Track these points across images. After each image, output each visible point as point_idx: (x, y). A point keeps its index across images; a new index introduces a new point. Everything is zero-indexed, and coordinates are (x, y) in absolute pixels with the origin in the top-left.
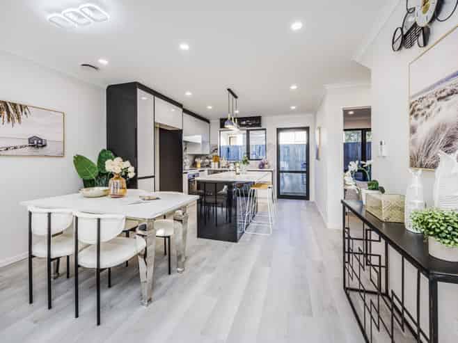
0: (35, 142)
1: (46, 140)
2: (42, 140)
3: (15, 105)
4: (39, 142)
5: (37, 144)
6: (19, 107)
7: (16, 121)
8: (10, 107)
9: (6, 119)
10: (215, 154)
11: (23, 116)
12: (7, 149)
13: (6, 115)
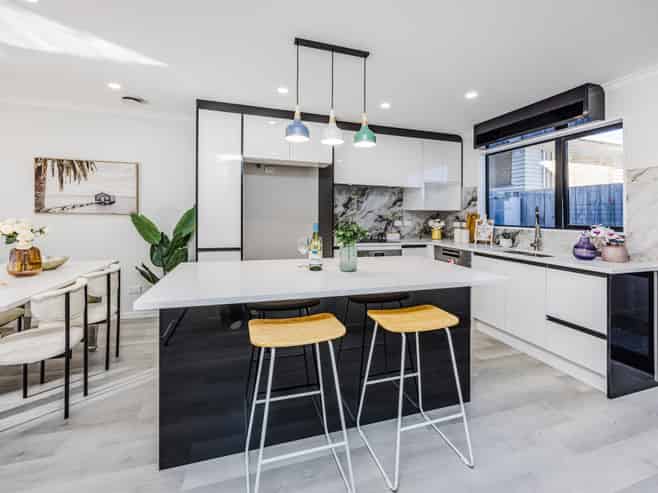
0: (103, 199)
1: (114, 197)
2: (109, 197)
3: (81, 162)
4: (107, 198)
5: (104, 201)
6: (85, 164)
7: (83, 178)
8: (77, 166)
9: (72, 179)
10: (471, 210)
11: (89, 173)
12: (74, 207)
13: (72, 173)
